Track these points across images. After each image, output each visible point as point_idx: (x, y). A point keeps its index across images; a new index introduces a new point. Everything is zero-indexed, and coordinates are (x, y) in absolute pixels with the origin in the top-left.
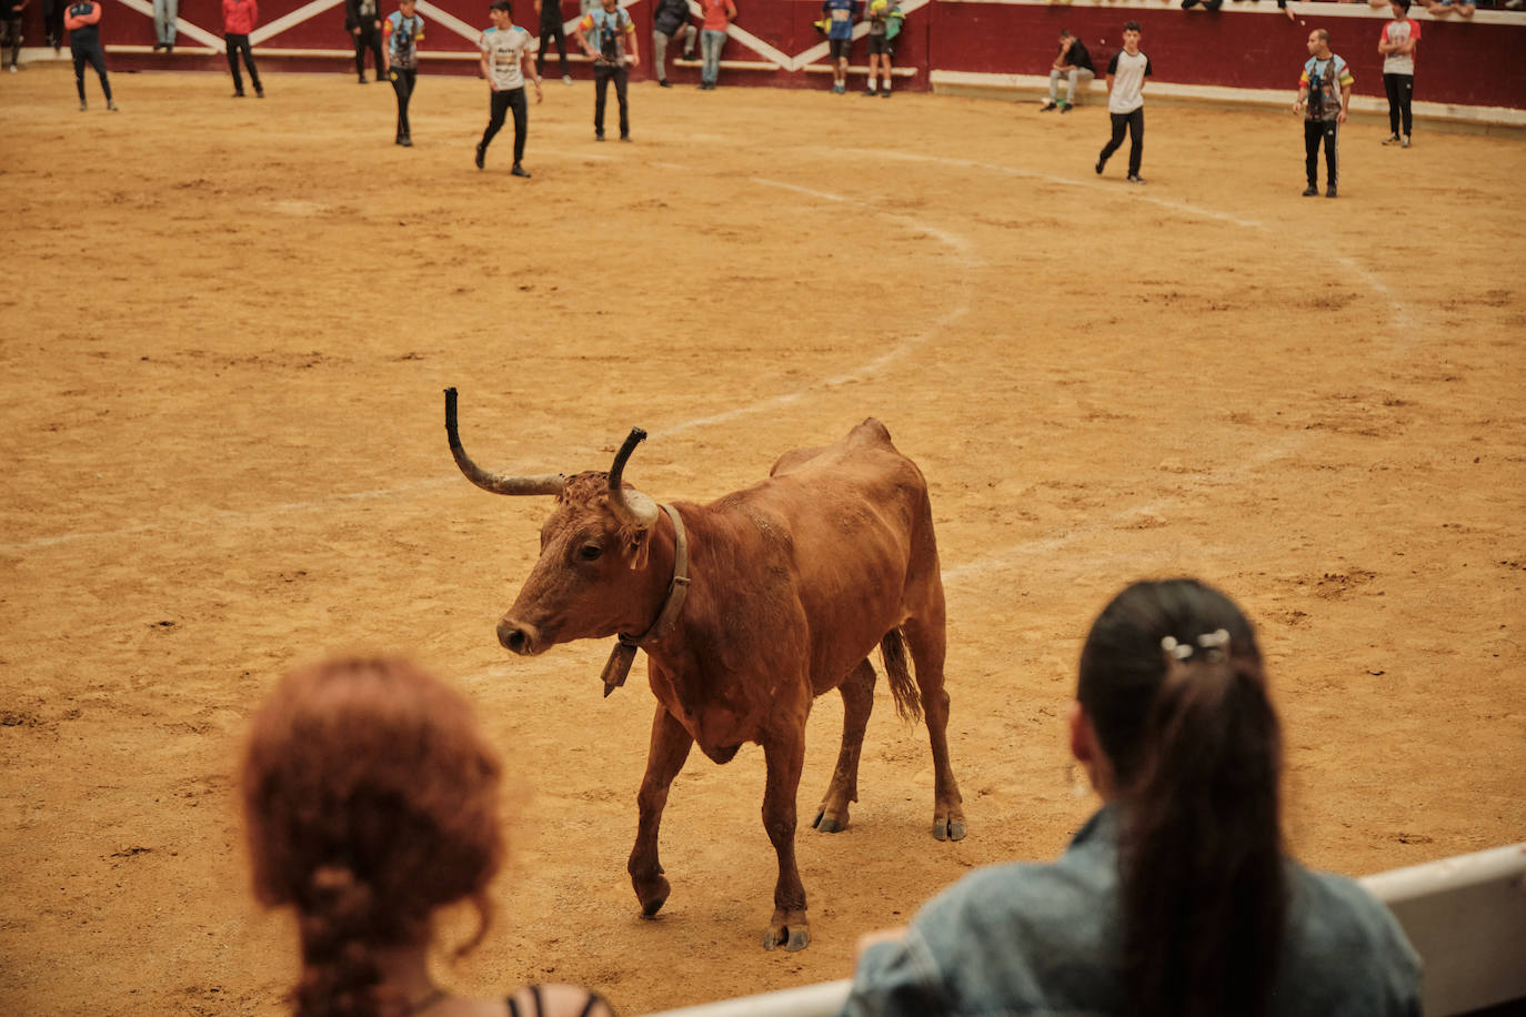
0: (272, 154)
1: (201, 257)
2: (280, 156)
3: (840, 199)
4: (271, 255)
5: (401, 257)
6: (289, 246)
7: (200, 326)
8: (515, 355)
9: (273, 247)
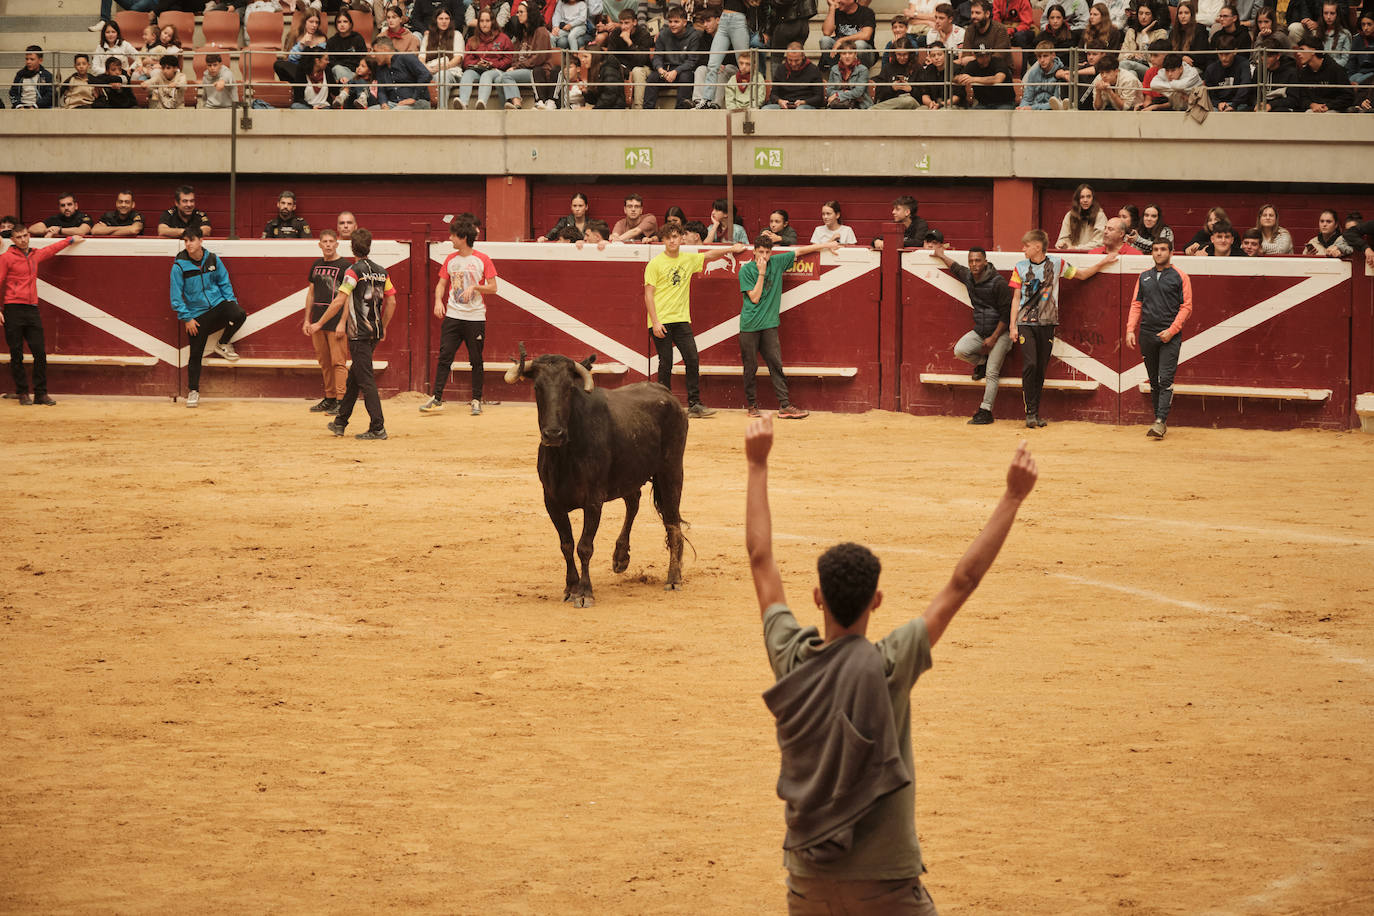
0: (245, 531)
1: (125, 702)
2: (260, 535)
3: (1206, 609)
4: (241, 700)
5: (460, 704)
6: (274, 684)
7: (123, 818)
8: (651, 872)
9: (246, 687)
